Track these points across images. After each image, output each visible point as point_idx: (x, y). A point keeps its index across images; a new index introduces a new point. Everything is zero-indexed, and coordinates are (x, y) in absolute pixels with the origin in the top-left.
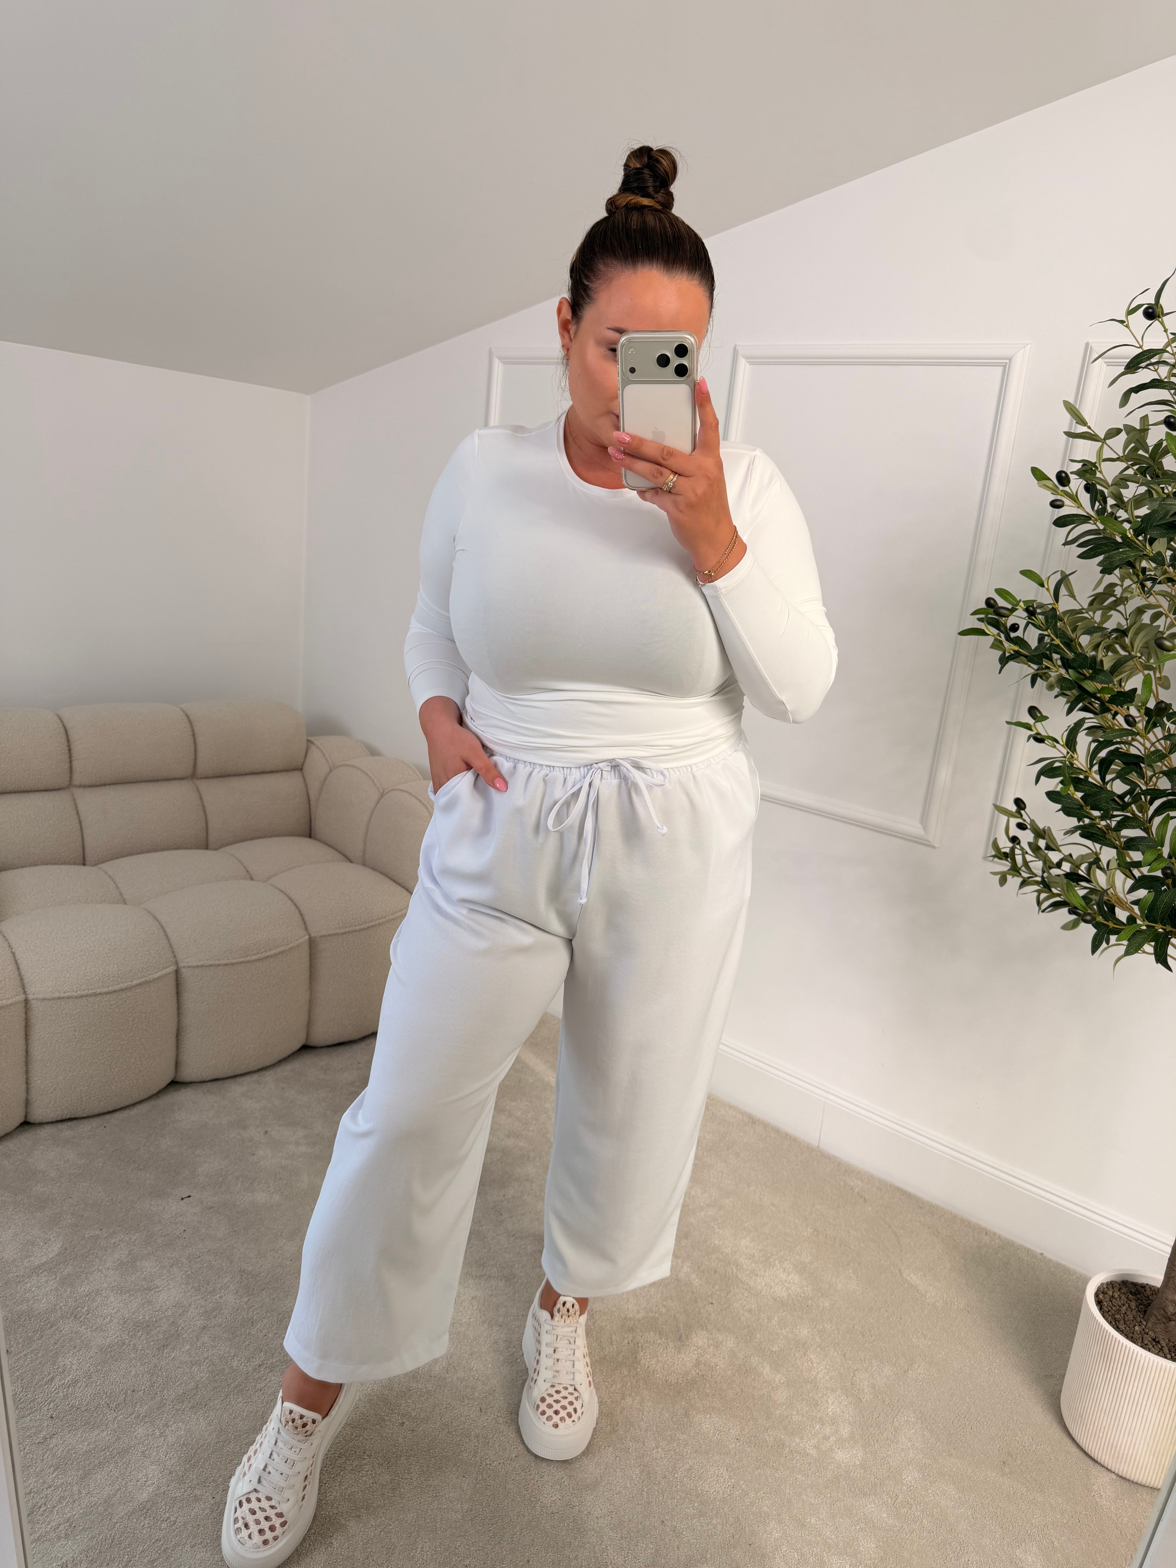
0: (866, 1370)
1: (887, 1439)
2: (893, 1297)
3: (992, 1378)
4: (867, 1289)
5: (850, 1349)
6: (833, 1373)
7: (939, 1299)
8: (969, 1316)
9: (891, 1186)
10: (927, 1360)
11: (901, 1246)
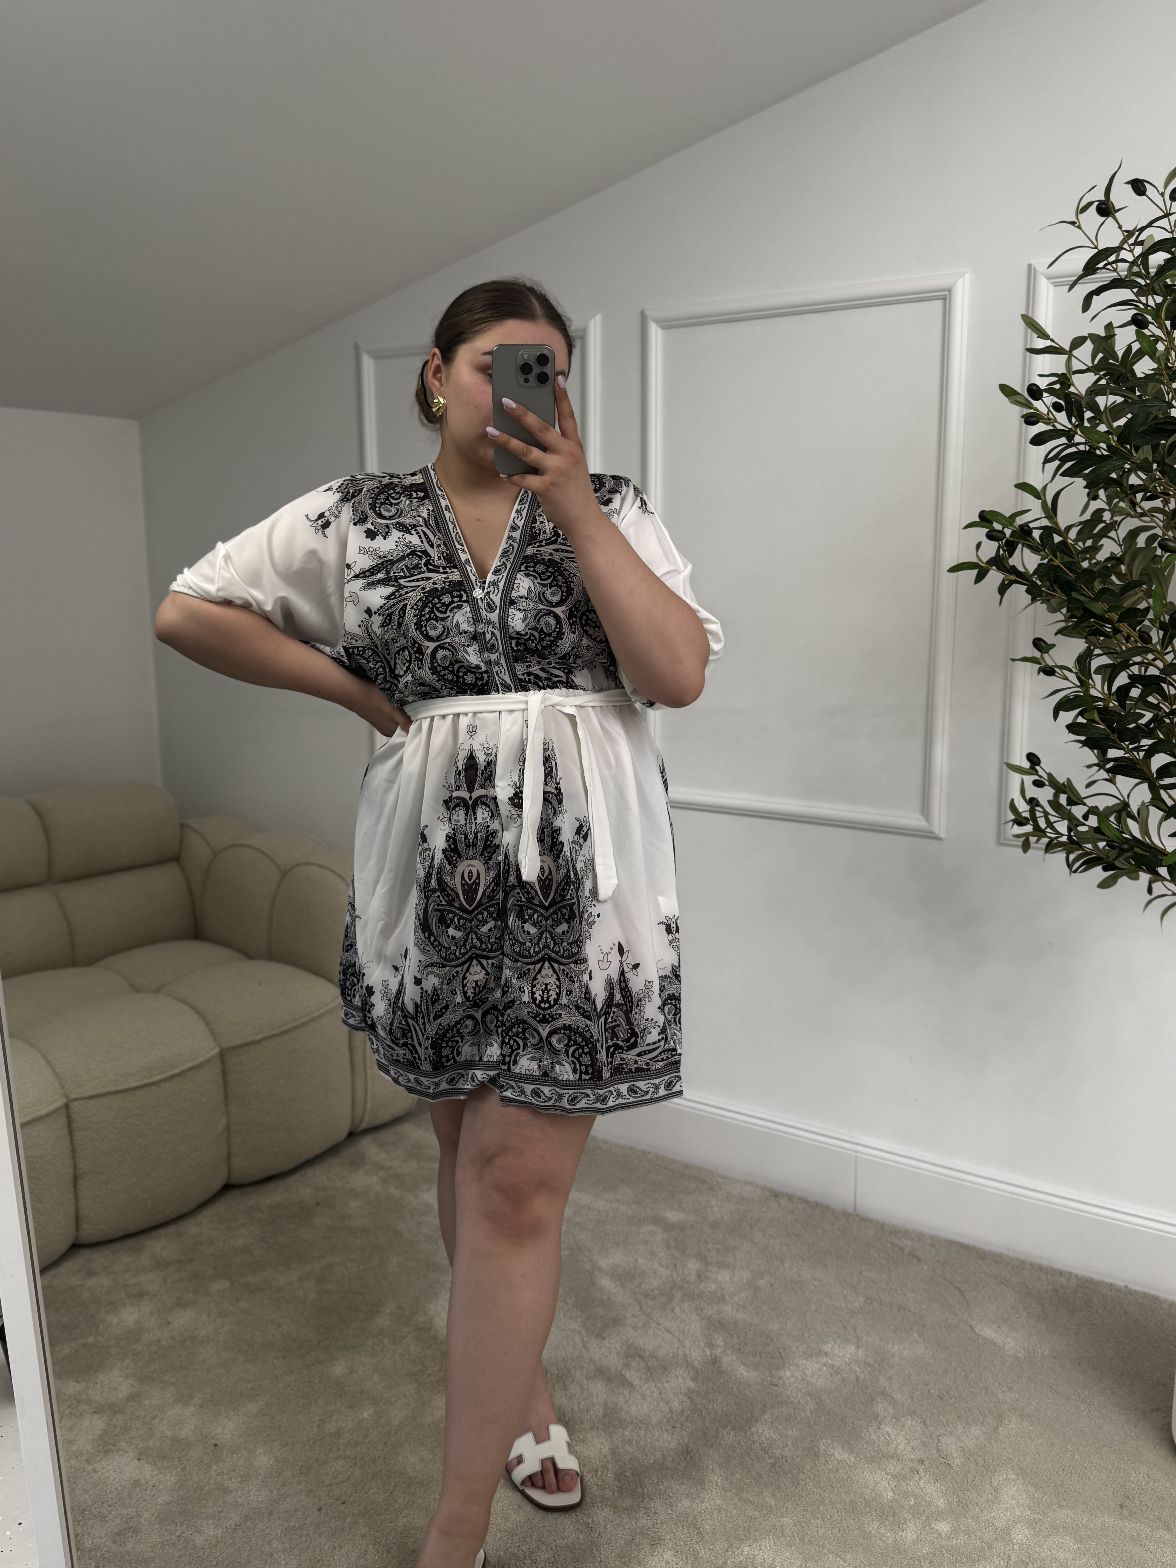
0: (951, 1433)
1: (988, 1501)
2: (968, 1355)
3: (1093, 1422)
4: (937, 1351)
5: (929, 1415)
6: (915, 1442)
7: (1019, 1349)
8: (1056, 1361)
9: (945, 1240)
10: (1018, 1413)
11: (967, 1301)
